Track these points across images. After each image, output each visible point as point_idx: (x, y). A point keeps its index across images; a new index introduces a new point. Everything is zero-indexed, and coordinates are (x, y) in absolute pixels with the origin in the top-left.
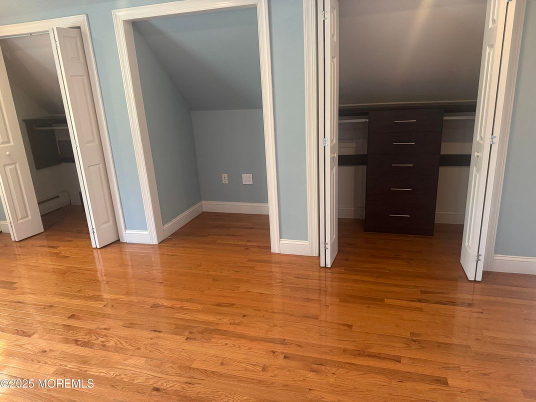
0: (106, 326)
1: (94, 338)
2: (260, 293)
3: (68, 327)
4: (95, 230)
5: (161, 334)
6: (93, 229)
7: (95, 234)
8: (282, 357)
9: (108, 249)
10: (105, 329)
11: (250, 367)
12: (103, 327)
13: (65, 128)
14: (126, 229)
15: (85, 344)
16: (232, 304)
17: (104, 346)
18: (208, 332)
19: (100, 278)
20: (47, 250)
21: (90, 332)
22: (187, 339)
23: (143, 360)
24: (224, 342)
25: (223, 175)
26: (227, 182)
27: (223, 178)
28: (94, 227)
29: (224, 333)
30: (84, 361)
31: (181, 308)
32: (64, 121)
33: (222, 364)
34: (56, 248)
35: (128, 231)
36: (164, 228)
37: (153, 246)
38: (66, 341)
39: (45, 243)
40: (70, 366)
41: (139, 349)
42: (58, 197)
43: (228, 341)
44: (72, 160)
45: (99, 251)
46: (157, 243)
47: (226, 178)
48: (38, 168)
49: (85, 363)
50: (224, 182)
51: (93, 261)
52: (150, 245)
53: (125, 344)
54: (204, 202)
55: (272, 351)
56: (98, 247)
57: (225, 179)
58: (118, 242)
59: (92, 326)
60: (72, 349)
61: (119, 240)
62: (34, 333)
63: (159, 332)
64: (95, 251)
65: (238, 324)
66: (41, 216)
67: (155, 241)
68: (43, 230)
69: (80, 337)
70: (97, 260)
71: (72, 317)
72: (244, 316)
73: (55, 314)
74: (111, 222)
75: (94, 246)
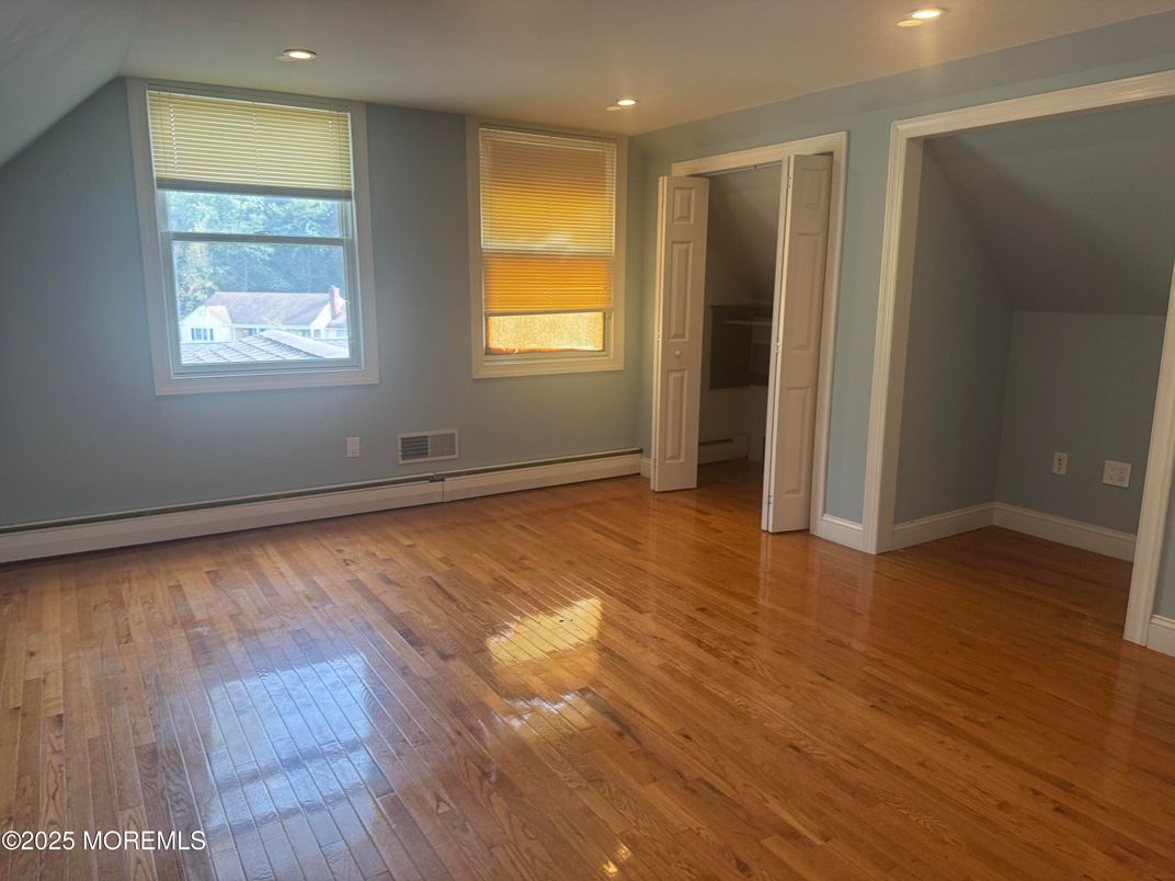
0: (746, 639)
1: (726, 647)
2: (1055, 697)
3: (694, 621)
4: (772, 499)
5: (830, 683)
6: (769, 496)
7: (771, 506)
8: (1052, 806)
9: (786, 538)
10: (744, 642)
11: (973, 791)
12: (742, 638)
13: (768, 324)
14: (824, 512)
15: (710, 650)
16: (983, 691)
17: (736, 663)
18: (915, 713)
19: (761, 575)
20: (693, 514)
21: (722, 638)
22: (872, 706)
23: (788, 704)
24: (940, 737)
25: (1057, 455)
26: (1063, 472)
27: (1056, 462)
28: (772, 494)
29: (947, 727)
30: (703, 668)
31: (881, 661)
32: (767, 313)
33: (922, 764)
34: (707, 514)
35: (827, 518)
36: (896, 529)
37: (865, 555)
38: (686, 636)
39: (693, 503)
40: (682, 667)
41: (787, 687)
42: (730, 440)
43: (947, 739)
44: (765, 382)
45: (770, 537)
46: (874, 553)
47: (1065, 461)
48: (712, 387)
49: (703, 671)
50: (1055, 471)
51: (756, 549)
52: (859, 552)
53: (768, 674)
54: (998, 505)
55: (1033, 790)
56: (770, 530)
57: (1060, 464)
58: (806, 531)
59: (728, 633)
60: (690, 648)
61: (808, 530)
62: (648, 612)
63: (828, 678)
64: (764, 535)
65: (982, 725)
66: (699, 466)
67: (871, 548)
68: (694, 485)
69: (707, 638)
70: (763, 548)
71: (703, 610)
72: (1000, 717)
73: (681, 598)
74: (802, 494)
75: (764, 527)
